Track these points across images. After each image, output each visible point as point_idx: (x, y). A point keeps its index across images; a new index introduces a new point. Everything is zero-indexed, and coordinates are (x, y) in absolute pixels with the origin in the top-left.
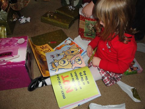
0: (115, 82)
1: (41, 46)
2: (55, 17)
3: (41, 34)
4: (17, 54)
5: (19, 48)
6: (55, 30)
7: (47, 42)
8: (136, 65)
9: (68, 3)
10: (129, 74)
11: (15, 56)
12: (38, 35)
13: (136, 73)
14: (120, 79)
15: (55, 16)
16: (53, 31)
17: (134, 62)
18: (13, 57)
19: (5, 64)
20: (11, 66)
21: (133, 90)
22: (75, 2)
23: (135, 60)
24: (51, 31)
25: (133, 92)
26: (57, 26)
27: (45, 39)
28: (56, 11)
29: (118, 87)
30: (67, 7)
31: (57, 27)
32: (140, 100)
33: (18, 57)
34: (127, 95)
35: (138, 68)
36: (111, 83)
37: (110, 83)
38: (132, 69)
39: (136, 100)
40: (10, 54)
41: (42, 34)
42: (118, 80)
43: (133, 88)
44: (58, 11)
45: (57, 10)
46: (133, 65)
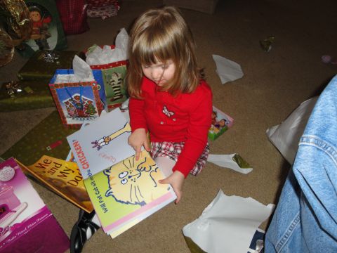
0: (204, 162)
1: (37, 164)
2: (29, 90)
3: (18, 139)
4: (20, 203)
5: (13, 190)
6: (43, 118)
7: (43, 149)
8: (220, 116)
9: (36, 48)
10: (217, 137)
11: (18, 209)
12: (13, 144)
13: (227, 129)
14: (208, 151)
15: (26, 89)
16: (39, 122)
17: (215, 113)
18: (15, 212)
19: (8, 233)
20: (25, 231)
21: (236, 158)
22: (49, 40)
23: (215, 109)
24: (35, 124)
25: (237, 162)
26: (41, 108)
27: (36, 145)
28: (20, 76)
29: (213, 165)
30: (40, 58)
31: (44, 109)
32: (251, 167)
33: (27, 207)
34: (230, 170)
35: (225, 121)
36: (201, 168)
37: (199, 168)
38: (218, 126)
39: (246, 171)
40: (4, 211)
41: (21, 137)
42: (207, 155)
43: (233, 155)
44: (26, 74)
45: (19, 72)
46: (217, 119)
